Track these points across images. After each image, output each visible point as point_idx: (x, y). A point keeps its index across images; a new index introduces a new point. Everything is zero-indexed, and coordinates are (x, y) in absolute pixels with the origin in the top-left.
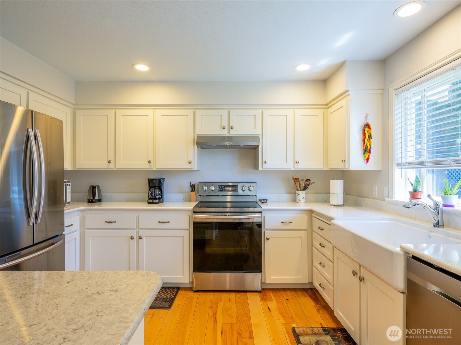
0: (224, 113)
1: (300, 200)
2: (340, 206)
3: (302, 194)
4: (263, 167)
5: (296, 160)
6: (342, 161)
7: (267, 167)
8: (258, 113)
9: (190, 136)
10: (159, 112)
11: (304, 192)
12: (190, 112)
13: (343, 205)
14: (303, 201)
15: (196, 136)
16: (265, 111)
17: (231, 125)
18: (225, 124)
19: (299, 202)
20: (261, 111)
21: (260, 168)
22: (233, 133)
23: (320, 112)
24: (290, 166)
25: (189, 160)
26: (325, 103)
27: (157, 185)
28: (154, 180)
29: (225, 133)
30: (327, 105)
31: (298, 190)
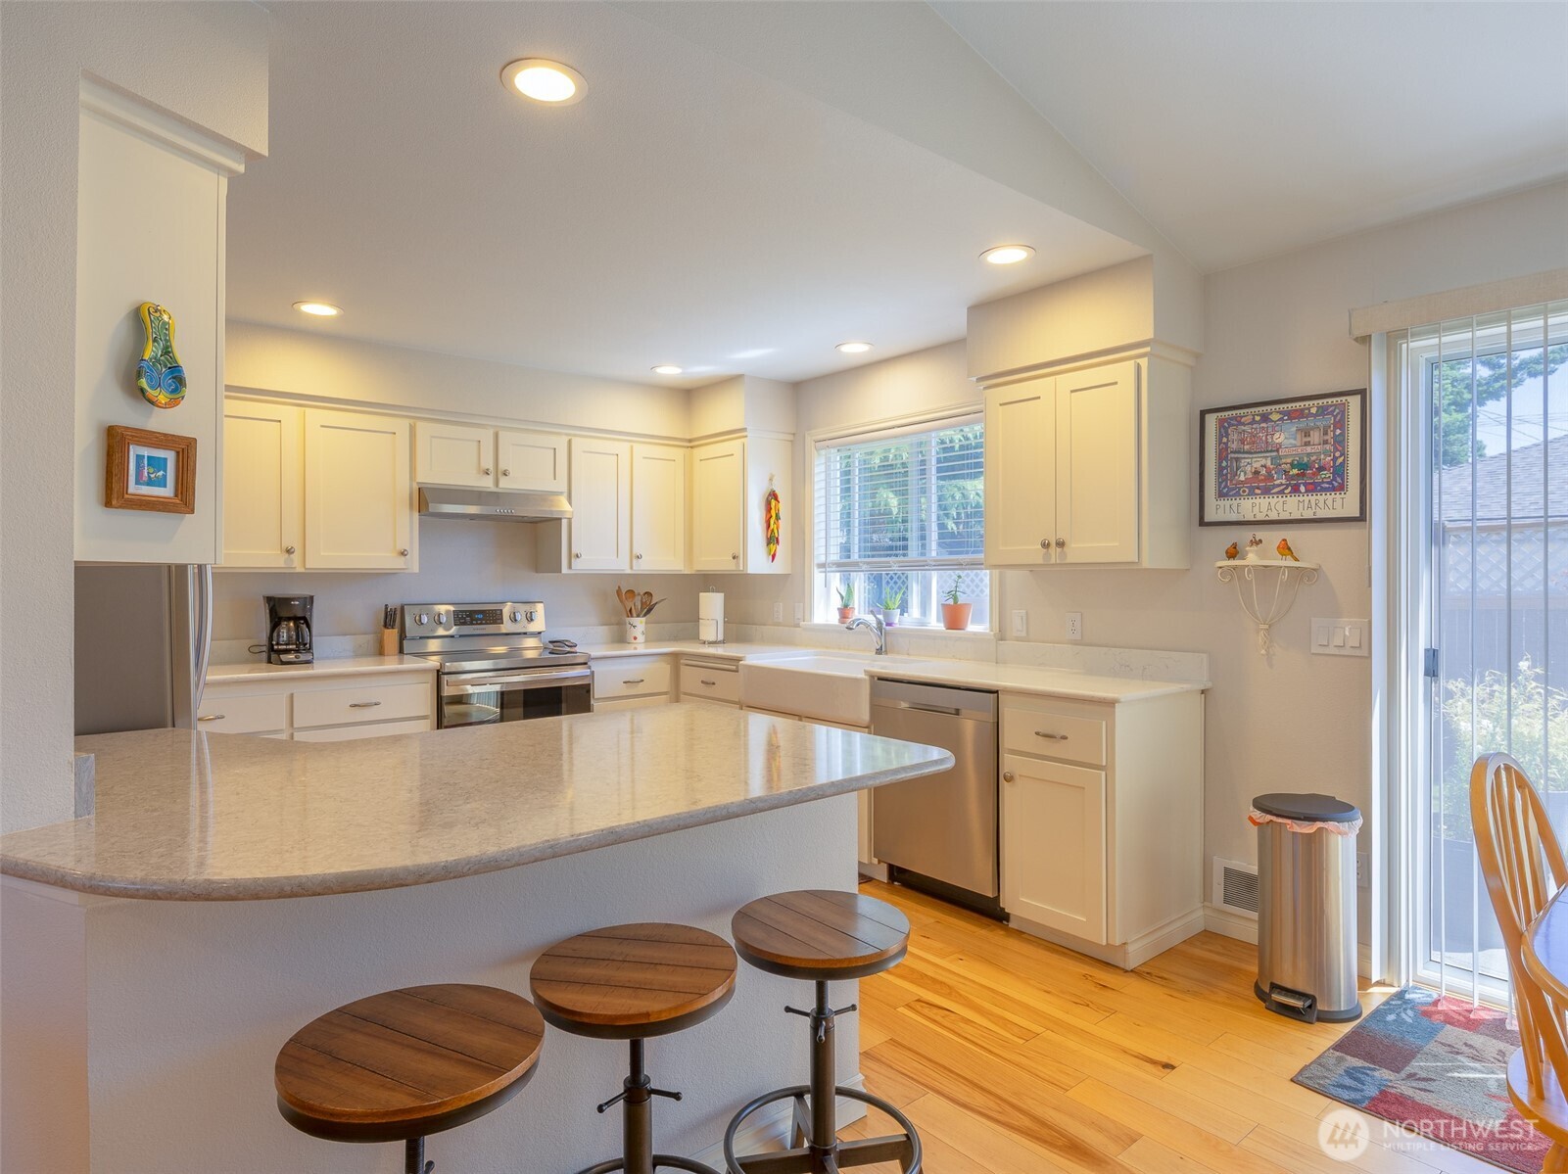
0: (487, 436)
1: (635, 638)
2: (719, 642)
3: (640, 624)
4: (570, 567)
5: (636, 551)
6: (734, 558)
7: (579, 566)
8: (561, 443)
9: (404, 487)
10: (316, 416)
11: (644, 619)
12: (401, 426)
13: (723, 642)
14: (641, 638)
15: (416, 487)
16: (575, 441)
17: (502, 466)
18: (488, 463)
19: (633, 641)
20: (565, 439)
21: (565, 570)
22: (505, 484)
23: (678, 454)
24: (622, 565)
25: (400, 547)
26: (688, 437)
27: (300, 614)
28: (293, 599)
29: (487, 483)
30: (690, 441)
31: (632, 616)
